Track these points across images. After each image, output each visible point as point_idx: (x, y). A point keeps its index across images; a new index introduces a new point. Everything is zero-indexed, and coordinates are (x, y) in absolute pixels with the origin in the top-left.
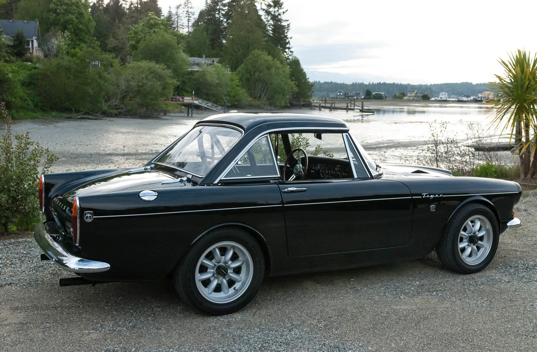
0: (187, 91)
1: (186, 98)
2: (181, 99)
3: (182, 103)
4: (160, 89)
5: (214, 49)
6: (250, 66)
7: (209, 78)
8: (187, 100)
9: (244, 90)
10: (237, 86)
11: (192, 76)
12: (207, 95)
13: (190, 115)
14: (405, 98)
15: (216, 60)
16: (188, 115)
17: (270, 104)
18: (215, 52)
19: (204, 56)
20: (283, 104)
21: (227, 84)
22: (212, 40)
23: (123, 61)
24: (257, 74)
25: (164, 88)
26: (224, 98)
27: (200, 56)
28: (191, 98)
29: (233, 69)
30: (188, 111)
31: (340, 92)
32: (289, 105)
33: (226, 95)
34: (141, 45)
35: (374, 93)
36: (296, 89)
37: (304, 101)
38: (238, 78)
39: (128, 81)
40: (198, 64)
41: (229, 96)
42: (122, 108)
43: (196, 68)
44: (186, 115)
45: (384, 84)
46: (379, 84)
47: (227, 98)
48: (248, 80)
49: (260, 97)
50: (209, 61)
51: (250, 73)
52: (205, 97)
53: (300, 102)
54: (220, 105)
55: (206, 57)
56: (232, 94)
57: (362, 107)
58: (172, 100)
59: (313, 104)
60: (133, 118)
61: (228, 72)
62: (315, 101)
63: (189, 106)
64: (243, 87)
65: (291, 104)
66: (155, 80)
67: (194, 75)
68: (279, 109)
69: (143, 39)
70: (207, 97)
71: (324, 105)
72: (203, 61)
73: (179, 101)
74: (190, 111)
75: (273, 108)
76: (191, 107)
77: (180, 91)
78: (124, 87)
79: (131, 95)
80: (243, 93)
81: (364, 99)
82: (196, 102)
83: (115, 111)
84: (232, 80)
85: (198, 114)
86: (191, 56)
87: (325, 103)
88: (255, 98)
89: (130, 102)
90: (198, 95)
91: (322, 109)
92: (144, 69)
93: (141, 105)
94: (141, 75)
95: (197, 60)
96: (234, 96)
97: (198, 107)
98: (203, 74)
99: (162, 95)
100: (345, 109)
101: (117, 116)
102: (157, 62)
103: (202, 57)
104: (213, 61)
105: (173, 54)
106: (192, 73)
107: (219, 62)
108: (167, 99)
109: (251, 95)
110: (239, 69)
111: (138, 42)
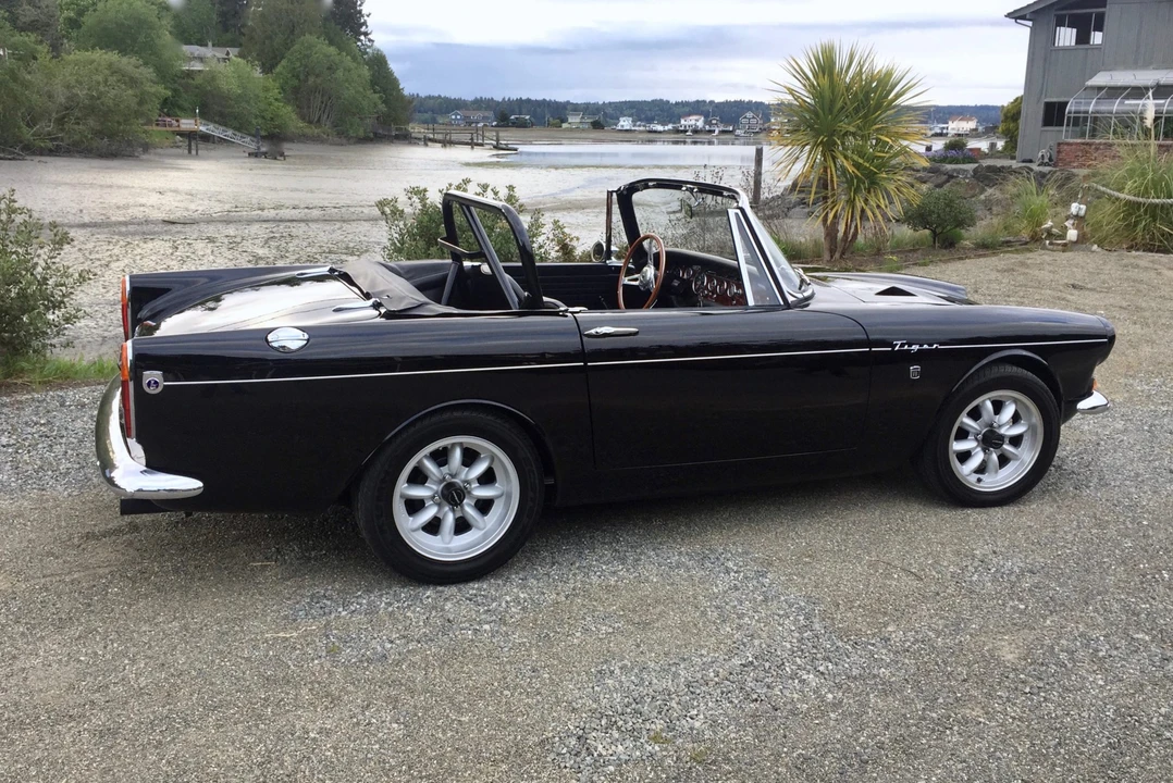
0: (181, 108)
1: (183, 121)
2: (174, 122)
3: (177, 129)
4: (133, 103)
5: (227, 31)
6: (298, 64)
7: (224, 85)
8: (187, 124)
9: (290, 108)
10: (276, 100)
11: (191, 81)
12: (222, 115)
13: (194, 152)
14: (565, 125)
15: (233, 52)
16: (190, 152)
17: (340, 134)
18: (229, 36)
19: (210, 44)
20: (361, 133)
21: (257, 96)
22: (223, 15)
23: (56, 49)
24: (311, 79)
25: (141, 103)
26: (254, 122)
27: (202, 44)
28: (193, 121)
29: (268, 68)
30: (190, 146)
31: (456, 114)
32: (372, 135)
33: (256, 117)
34: (88, 20)
35: (512, 117)
36: (382, 107)
37: (397, 129)
38: (277, 85)
39: (68, 87)
40: (201, 59)
41: (263, 117)
42: (62, 140)
43: (197, 66)
44: (186, 151)
45: (529, 101)
46: (520, 101)
47: (260, 121)
48: (296, 90)
49: (319, 120)
50: (220, 53)
51: (298, 77)
52: (217, 119)
53: (389, 130)
54: (250, 135)
55: (213, 46)
56: (268, 116)
57: (498, 140)
58: (157, 125)
59: (413, 135)
60: (86, 157)
61: (257, 73)
62: (416, 129)
63: (191, 136)
64: (287, 102)
65: (375, 134)
66: (124, 87)
67: (193, 79)
68: (355, 143)
69: (91, 9)
70: (223, 119)
71: (431, 136)
72: (208, 52)
73: (171, 125)
74: (193, 147)
75: (344, 141)
76: (195, 139)
77: (170, 107)
78: (62, 100)
79: (77, 113)
80: (288, 114)
81: (496, 126)
82: (203, 128)
83: (50, 145)
84: (266, 89)
85: (207, 149)
86: (186, 44)
87: (434, 134)
88: (310, 122)
89: (76, 127)
90: (206, 115)
91: (429, 144)
92: (99, 65)
93: (99, 134)
94: (95, 77)
95: (197, 50)
96: (272, 119)
97: (206, 138)
98: (212, 77)
99: (138, 114)
100: (467, 144)
101: (54, 152)
102: (123, 52)
103: (206, 45)
104: (228, 54)
105: (152, 40)
106: (190, 74)
107: (240, 55)
108: (149, 122)
109: (303, 118)
110: (279, 69)
111: (81, 13)
